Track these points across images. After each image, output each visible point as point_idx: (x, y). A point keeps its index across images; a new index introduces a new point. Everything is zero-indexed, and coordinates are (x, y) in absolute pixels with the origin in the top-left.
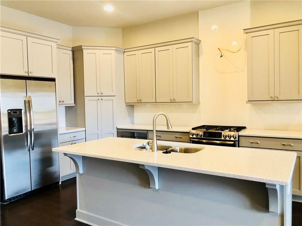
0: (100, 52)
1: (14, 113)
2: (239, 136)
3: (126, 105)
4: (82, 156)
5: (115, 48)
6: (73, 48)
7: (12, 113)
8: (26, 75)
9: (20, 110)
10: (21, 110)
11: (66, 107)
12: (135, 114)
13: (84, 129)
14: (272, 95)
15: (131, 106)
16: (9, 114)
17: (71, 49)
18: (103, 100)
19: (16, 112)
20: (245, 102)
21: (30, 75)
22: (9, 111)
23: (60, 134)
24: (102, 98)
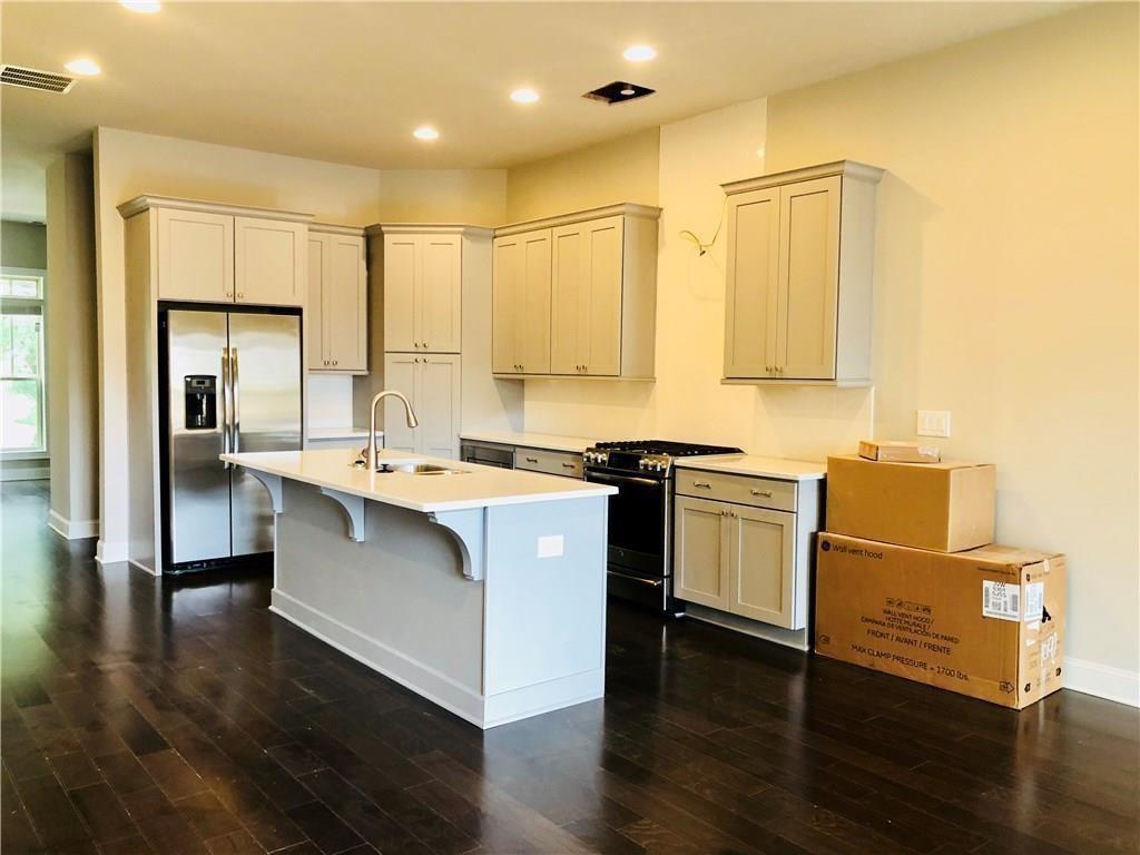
0: (422, 241)
1: (198, 383)
2: (674, 468)
3: (496, 379)
4: (283, 478)
5: (462, 229)
6: (366, 229)
7: (194, 384)
8: (230, 300)
9: (213, 378)
10: (215, 377)
11: (354, 376)
12: (527, 403)
13: (367, 434)
14: (771, 365)
15: (514, 384)
16: (188, 385)
17: (362, 232)
18: (428, 364)
19: (203, 383)
20: (719, 382)
21: (239, 301)
22: (189, 379)
23: (311, 440)
24: (425, 356)
